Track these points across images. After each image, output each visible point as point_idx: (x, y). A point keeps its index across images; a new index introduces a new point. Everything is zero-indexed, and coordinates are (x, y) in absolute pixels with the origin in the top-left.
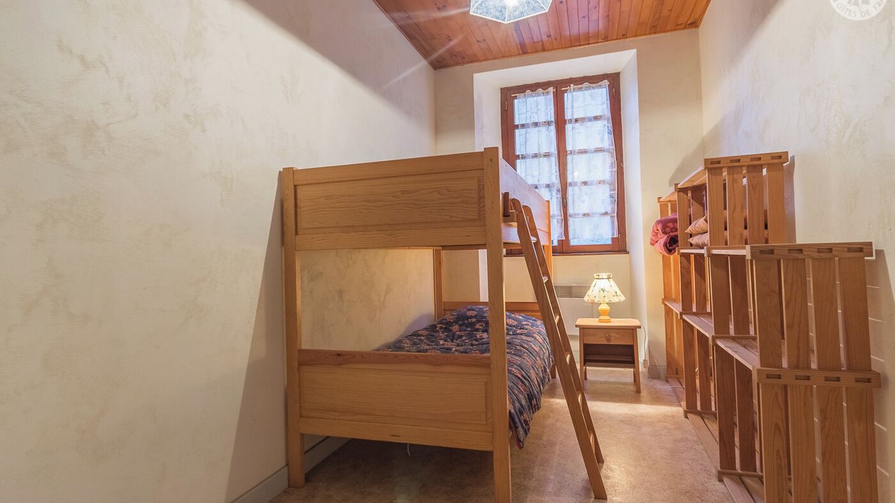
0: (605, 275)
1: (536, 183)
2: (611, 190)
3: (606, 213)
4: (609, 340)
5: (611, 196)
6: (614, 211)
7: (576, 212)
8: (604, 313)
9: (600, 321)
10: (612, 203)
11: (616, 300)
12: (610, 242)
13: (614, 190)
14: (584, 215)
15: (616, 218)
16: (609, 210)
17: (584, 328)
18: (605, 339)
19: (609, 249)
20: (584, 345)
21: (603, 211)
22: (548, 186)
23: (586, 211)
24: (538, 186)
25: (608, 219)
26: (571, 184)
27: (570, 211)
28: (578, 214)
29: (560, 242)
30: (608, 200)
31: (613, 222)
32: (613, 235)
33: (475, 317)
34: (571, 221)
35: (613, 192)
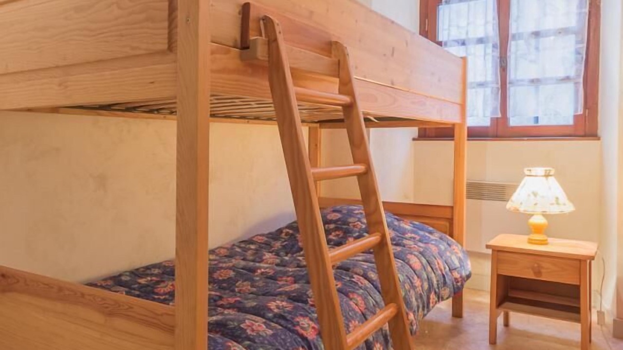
0: (540, 171)
1: (463, 37)
2: (577, 42)
3: (567, 79)
4: (539, 273)
5: (578, 53)
6: (578, 76)
7: (519, 78)
8: (538, 229)
9: (531, 242)
10: (577, 61)
11: (555, 210)
12: (571, 122)
13: (581, 42)
14: (532, 81)
15: (581, 86)
16: (572, 73)
17: (499, 251)
18: (532, 272)
19: (568, 132)
20: (499, 276)
21: (562, 74)
22: (480, 41)
23: (534, 76)
24: (466, 42)
25: (569, 87)
26: (514, 36)
27: (512, 75)
28: (522, 80)
29: (495, 121)
30: (572, 57)
31: (577, 92)
32: (576, 110)
33: (335, 222)
34: (512, 90)
35: (581, 46)
